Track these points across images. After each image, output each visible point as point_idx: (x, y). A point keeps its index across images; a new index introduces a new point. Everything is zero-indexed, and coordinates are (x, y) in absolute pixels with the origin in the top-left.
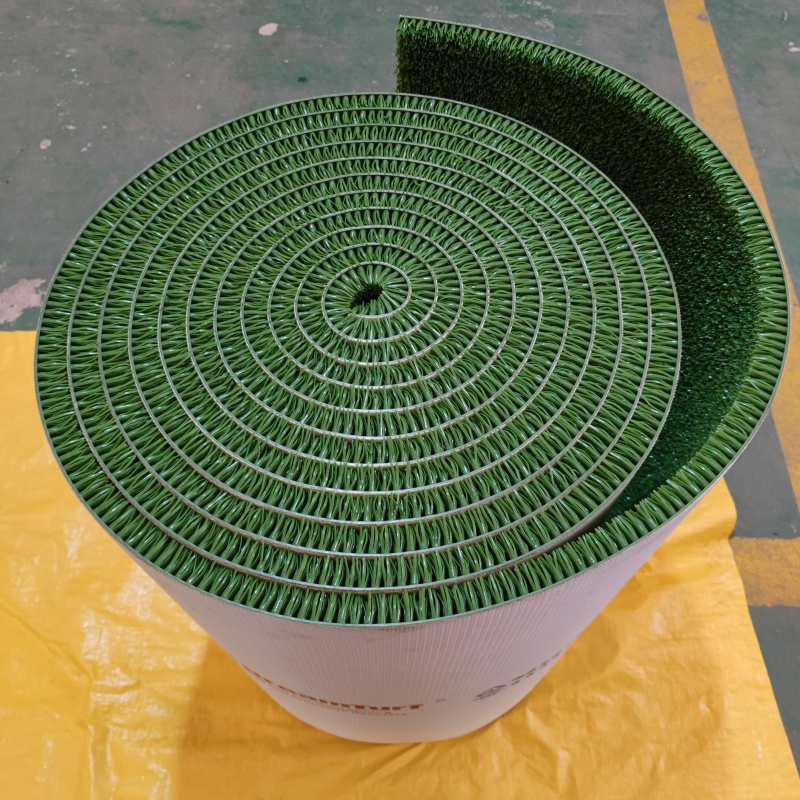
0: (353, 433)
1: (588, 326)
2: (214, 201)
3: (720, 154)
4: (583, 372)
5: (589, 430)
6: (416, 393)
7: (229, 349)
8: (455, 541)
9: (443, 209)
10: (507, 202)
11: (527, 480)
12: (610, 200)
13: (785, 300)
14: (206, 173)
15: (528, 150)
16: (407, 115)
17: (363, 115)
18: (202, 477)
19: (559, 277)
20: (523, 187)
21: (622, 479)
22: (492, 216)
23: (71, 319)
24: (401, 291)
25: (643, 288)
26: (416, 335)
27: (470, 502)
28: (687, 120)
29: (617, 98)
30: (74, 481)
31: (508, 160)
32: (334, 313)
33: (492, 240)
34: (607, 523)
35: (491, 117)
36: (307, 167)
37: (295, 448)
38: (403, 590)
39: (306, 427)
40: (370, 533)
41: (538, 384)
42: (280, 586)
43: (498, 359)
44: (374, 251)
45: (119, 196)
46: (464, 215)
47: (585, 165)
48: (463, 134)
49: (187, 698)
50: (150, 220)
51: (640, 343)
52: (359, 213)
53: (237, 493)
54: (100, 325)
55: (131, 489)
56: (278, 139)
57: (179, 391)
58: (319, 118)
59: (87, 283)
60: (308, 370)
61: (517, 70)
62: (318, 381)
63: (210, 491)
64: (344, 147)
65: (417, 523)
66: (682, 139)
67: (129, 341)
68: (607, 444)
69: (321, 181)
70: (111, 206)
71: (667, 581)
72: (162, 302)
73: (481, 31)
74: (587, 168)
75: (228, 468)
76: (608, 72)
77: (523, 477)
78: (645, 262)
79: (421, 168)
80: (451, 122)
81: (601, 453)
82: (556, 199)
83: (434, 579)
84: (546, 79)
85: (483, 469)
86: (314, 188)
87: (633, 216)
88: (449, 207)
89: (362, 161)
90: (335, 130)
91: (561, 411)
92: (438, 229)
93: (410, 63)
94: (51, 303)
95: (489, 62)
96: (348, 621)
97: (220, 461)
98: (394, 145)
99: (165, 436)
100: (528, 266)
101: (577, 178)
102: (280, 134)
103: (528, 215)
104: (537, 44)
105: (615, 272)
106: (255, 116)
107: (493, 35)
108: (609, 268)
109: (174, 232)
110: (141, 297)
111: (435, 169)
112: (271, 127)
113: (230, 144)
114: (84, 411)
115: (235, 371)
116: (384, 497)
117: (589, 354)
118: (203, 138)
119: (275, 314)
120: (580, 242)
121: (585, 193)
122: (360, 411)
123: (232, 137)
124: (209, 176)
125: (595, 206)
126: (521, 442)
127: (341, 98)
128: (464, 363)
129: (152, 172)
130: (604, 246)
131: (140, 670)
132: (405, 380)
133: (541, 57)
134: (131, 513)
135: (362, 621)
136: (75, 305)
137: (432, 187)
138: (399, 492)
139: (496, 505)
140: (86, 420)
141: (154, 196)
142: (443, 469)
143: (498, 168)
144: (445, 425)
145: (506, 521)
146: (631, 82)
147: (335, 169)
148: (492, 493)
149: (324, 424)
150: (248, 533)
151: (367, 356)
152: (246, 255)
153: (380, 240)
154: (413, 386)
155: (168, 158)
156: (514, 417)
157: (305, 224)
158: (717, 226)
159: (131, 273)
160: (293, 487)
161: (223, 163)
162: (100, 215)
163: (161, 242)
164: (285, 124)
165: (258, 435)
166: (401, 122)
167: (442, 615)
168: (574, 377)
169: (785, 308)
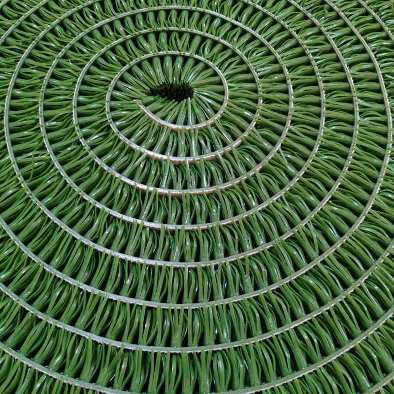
0: (15, 233)
4: (333, 357)
9: (331, 51)
24: (209, 110)
26: (180, 167)
33: (358, 117)
43: (244, 261)
44: (220, 52)
46: (349, 71)
60: (43, 130)
88: (339, 54)
91: (260, 388)
100: (374, 173)
117: (360, 339)
119: (70, 53)
128: (202, 238)
132: (123, 210)
137: (339, 22)
156: (199, 349)
168: (316, 355)
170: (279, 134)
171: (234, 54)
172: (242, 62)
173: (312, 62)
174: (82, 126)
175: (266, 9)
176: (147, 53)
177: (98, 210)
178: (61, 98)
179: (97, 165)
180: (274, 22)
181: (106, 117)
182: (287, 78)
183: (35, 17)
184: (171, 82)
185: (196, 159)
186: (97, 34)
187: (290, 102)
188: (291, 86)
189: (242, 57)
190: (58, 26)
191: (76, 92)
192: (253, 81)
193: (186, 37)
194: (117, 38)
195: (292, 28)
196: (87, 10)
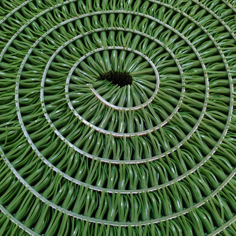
44: (154, 48)
52: (172, 12)
60: (17, 105)
119: (42, 44)
154: (75, 186)
170: (197, 118)
171: (165, 51)
172: (170, 58)
173: (224, 60)
174: (47, 103)
175: (190, 16)
176: (99, 47)
177: (55, 173)
178: (33, 79)
179: (56, 136)
180: (196, 27)
181: (65, 97)
182: (204, 72)
183: (18, 15)
184: (116, 71)
185: (132, 135)
186: (63, 30)
187: (206, 92)
188: (208, 79)
189: (171, 54)
190: (34, 22)
191: (44, 76)
192: (178, 73)
193: (129, 36)
194: (78, 34)
195: (209, 32)
196: (57, 11)
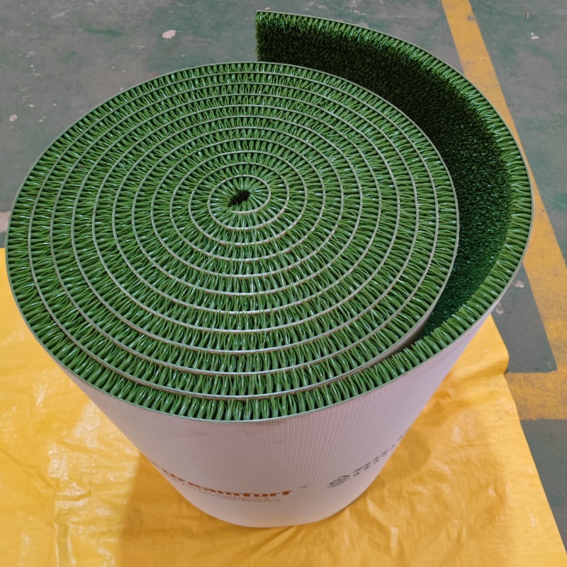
0: (233, 291)
1: (395, 214)
2: (130, 138)
3: (481, 96)
4: (392, 244)
5: (397, 283)
6: (276, 263)
7: (144, 237)
8: (306, 361)
9: (291, 138)
10: (336, 133)
11: (355, 318)
12: (406, 129)
13: (529, 191)
14: (124, 119)
15: (349, 97)
16: (264, 77)
17: (233, 77)
18: (126, 325)
19: (373, 181)
20: (346, 122)
21: (421, 315)
22: (325, 142)
23: (31, 221)
24: (264, 194)
25: (431, 187)
26: (275, 223)
27: (316, 334)
28: (458, 74)
29: (409, 62)
30: (36, 331)
31: (335, 104)
32: (217, 210)
33: (326, 158)
34: (412, 345)
35: (323, 76)
36: (195, 113)
37: (192, 303)
38: (271, 396)
39: (199, 288)
40: (246, 359)
41: (361, 254)
42: (183, 397)
43: (333, 238)
44: (244, 168)
45: (63, 136)
46: (306, 142)
47: (389, 106)
48: (304, 88)
49: (125, 502)
50: (85, 152)
51: (431, 223)
52: (232, 143)
53: (151, 335)
54: (52, 224)
55: (76, 335)
56: (174, 95)
57: (109, 267)
58: (203, 80)
59: (42, 196)
60: (199, 250)
61: (340, 45)
62: (207, 257)
63: (133, 334)
64: (221, 99)
65: (279, 350)
66: (455, 87)
67: (73, 234)
68: (410, 292)
69: (205, 122)
70: (58, 144)
71: (462, 405)
72: (95, 207)
73: (314, 19)
74: (390, 108)
75: (145, 318)
76: (402, 44)
77: (352, 316)
78: (432, 169)
79: (275, 111)
80: (295, 80)
81: (406, 298)
82: (369, 130)
83: (292, 387)
84: (360, 51)
85: (324, 312)
86: (201, 127)
87: (423, 139)
88: (295, 137)
89: (234, 108)
90: (214, 88)
91: (377, 271)
92: (288, 152)
93: (265, 43)
94: (17, 211)
95: (320, 40)
96: (232, 418)
97: (139, 314)
98: (256, 97)
99: (99, 297)
100: (351, 174)
101: (383, 115)
102: (176, 91)
103: (350, 141)
104: (353, 27)
105: (412, 177)
106: (158, 80)
107: (322, 22)
108: (408, 174)
109: (103, 159)
110: (80, 204)
111: (285, 112)
112: (169, 87)
113: (140, 99)
114: (41, 283)
115: (148, 252)
116: (255, 333)
117: (396, 232)
118: (122, 96)
119: (175, 213)
120: (386, 158)
121: (389, 125)
122: (237, 276)
123: (142, 94)
124: (126, 121)
125: (396, 133)
126: (350, 293)
127: (218, 66)
128: (309, 242)
129: (86, 120)
130: (403, 159)
131: (90, 483)
132: (268, 254)
133: (356, 35)
134: (76, 352)
135: (242, 418)
136: (33, 211)
137: (283, 124)
138: (266, 330)
139: (334, 336)
140: (43, 289)
141: (88, 135)
142: (297, 313)
143: (329, 110)
144: (297, 283)
145: (342, 346)
146: (418, 50)
147: (215, 114)
148: (331, 328)
149: (212, 285)
150: (160, 362)
151: (240, 238)
152: (154, 173)
153: (248, 160)
154: (274, 258)
155: (97, 110)
156: (345, 276)
157: (195, 151)
158: (482, 146)
159: (73, 188)
160: (191, 329)
161: (136, 112)
162: (50, 150)
163: (93, 167)
164: (179, 85)
165: (165, 295)
166: (260, 81)
167: (298, 412)
168: (386, 248)
169: (530, 197)
171: (251, 166)
172: (258, 167)
173: (288, 148)
174: (215, 236)
175: (245, 138)
176: (211, 190)
177: (258, 260)
178: (192, 233)
179: (239, 246)
180: (255, 141)
181: (222, 226)
182: (283, 161)
183: (139, 209)
185: (278, 216)
186: (179, 197)
187: (294, 169)
188: (289, 163)
189: (256, 164)
190: (155, 206)
192: (270, 171)
193: (222, 172)
194: (190, 193)
